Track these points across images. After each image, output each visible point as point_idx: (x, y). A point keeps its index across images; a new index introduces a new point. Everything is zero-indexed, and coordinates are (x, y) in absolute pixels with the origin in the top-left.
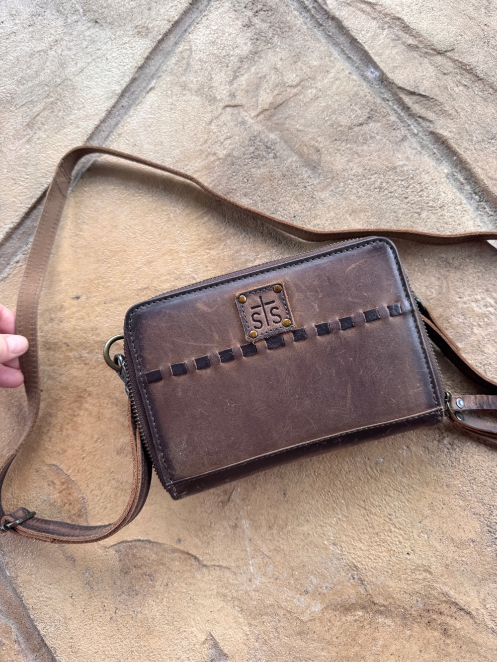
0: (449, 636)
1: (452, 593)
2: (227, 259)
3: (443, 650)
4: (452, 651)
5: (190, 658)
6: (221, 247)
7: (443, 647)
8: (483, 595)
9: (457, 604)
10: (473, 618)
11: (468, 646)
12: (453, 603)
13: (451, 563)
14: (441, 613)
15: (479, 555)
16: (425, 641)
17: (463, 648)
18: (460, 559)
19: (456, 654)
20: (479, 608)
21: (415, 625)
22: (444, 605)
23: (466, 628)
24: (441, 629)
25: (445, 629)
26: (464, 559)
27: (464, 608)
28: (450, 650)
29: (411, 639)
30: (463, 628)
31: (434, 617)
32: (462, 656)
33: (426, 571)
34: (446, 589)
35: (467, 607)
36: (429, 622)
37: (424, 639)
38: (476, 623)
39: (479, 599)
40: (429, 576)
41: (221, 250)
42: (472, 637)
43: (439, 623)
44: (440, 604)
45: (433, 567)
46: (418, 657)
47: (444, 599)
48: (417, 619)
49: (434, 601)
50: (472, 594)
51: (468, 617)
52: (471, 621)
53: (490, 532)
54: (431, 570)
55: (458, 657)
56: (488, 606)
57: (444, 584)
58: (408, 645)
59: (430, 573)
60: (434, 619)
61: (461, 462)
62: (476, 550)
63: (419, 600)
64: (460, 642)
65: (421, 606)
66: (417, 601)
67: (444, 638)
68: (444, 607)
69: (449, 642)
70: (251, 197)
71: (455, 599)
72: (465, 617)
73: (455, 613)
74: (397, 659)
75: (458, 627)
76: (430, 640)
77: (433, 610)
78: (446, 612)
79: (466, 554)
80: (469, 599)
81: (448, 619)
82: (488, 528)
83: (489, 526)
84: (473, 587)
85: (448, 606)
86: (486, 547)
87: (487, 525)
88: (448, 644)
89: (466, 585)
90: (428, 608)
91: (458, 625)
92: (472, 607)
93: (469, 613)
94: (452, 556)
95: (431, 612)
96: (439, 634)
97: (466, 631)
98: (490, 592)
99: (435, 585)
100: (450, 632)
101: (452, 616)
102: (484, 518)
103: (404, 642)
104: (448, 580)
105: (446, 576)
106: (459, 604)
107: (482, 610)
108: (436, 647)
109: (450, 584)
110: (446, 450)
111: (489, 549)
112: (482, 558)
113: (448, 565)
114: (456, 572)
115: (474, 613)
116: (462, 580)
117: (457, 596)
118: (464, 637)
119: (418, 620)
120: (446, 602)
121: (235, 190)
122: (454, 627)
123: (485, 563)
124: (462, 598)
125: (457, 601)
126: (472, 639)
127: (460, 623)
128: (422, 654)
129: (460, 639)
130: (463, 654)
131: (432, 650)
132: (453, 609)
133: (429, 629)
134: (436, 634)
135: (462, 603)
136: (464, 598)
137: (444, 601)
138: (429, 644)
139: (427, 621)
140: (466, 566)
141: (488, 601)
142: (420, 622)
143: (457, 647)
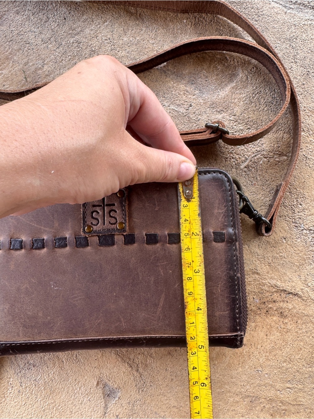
0: (286, 317)
1: (279, 283)
2: (18, 73)
3: (284, 328)
4: (291, 327)
5: (90, 400)
6: (11, 65)
7: (283, 326)
8: (303, 277)
9: (285, 291)
10: (300, 297)
11: (302, 319)
12: (282, 290)
13: (272, 261)
14: (274, 302)
15: (292, 247)
16: (268, 327)
17: (299, 322)
18: (278, 256)
19: (295, 328)
20: (303, 288)
21: (258, 317)
22: (275, 294)
23: (297, 306)
24: (278, 313)
25: (281, 312)
26: (281, 254)
27: (291, 291)
28: (289, 327)
29: (257, 329)
30: (294, 307)
31: (270, 306)
32: (299, 329)
33: (254, 273)
34: (273, 282)
35: (293, 290)
36: (267, 312)
37: (267, 325)
38: (303, 300)
39: (301, 281)
40: (257, 276)
41: (11, 67)
42: (303, 312)
43: (275, 309)
44: (272, 295)
45: (259, 268)
46: (265, 340)
47: (274, 290)
48: (257, 312)
49: (267, 294)
50: (294, 279)
51: (296, 298)
52: (299, 299)
53: (297, 227)
54: (258, 271)
55: (296, 330)
56: (309, 284)
57: (271, 278)
58: (255, 334)
59: (258, 274)
60: (271, 308)
61: (259, 179)
62: (288, 244)
63: (255, 297)
64: (295, 318)
65: (258, 301)
66: (254, 298)
67: (282, 320)
68: (276, 296)
69: (287, 321)
70: (23, 13)
71: (283, 287)
72: (294, 299)
73: (286, 298)
74: (250, 347)
75: (290, 308)
76: (272, 325)
77: (267, 301)
78: (279, 299)
79: (282, 250)
80: (294, 284)
81: (281, 304)
82: (294, 224)
83: (295, 223)
84: (295, 274)
85: (278, 294)
86: (296, 239)
87: (293, 222)
88: (286, 323)
89: (288, 274)
90: (264, 301)
91: (290, 306)
92: (297, 289)
93: (296, 295)
94: (271, 256)
95: (266, 303)
96: (277, 318)
97: (297, 309)
98: (308, 273)
99: (264, 282)
100: (285, 314)
101: (283, 301)
102: (289, 217)
103: (252, 332)
104: (273, 275)
105: (271, 272)
106: (286, 290)
107: (306, 289)
108: (277, 328)
109: (276, 277)
110: (244, 173)
111: (299, 240)
112: (296, 249)
113: (270, 263)
114: (278, 267)
115: (300, 293)
116: (284, 271)
117: (283, 285)
118: (297, 314)
119: (259, 313)
120: (276, 292)
121: (8, 11)
122: (288, 309)
123: (298, 252)
124: (288, 285)
125: (284, 289)
126: (304, 313)
127: (291, 304)
128: (268, 337)
129: (295, 316)
130: (300, 327)
131: (275, 332)
132: (283, 295)
133: (269, 316)
134: (275, 318)
135: (289, 289)
136: (290, 284)
137: (275, 291)
138: (272, 328)
139: (265, 311)
140: (284, 259)
141: (308, 280)
142: (260, 314)
143: (294, 323)
